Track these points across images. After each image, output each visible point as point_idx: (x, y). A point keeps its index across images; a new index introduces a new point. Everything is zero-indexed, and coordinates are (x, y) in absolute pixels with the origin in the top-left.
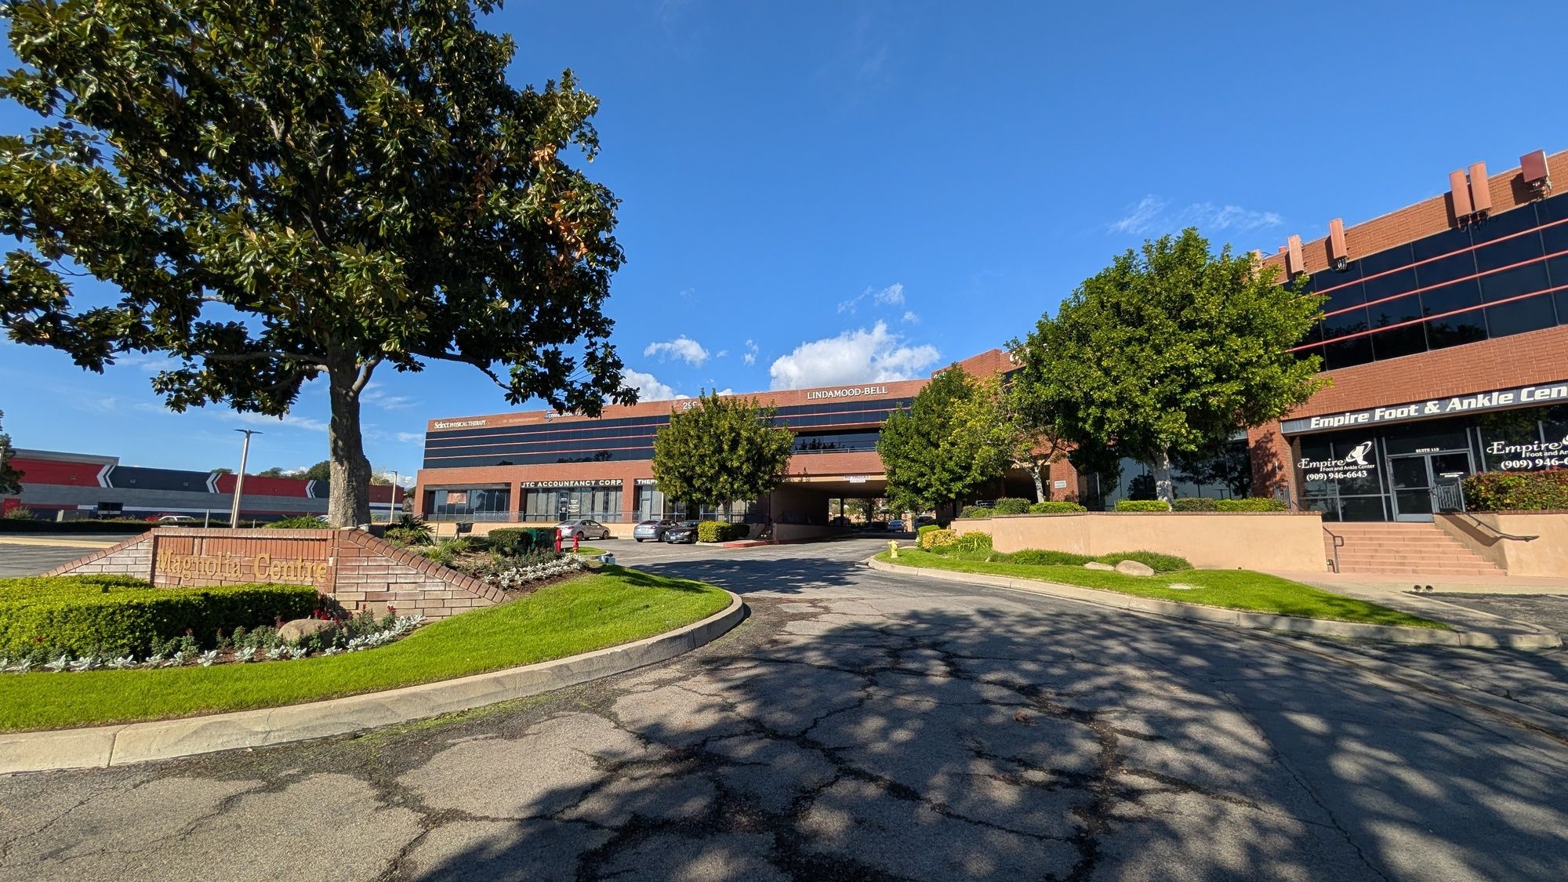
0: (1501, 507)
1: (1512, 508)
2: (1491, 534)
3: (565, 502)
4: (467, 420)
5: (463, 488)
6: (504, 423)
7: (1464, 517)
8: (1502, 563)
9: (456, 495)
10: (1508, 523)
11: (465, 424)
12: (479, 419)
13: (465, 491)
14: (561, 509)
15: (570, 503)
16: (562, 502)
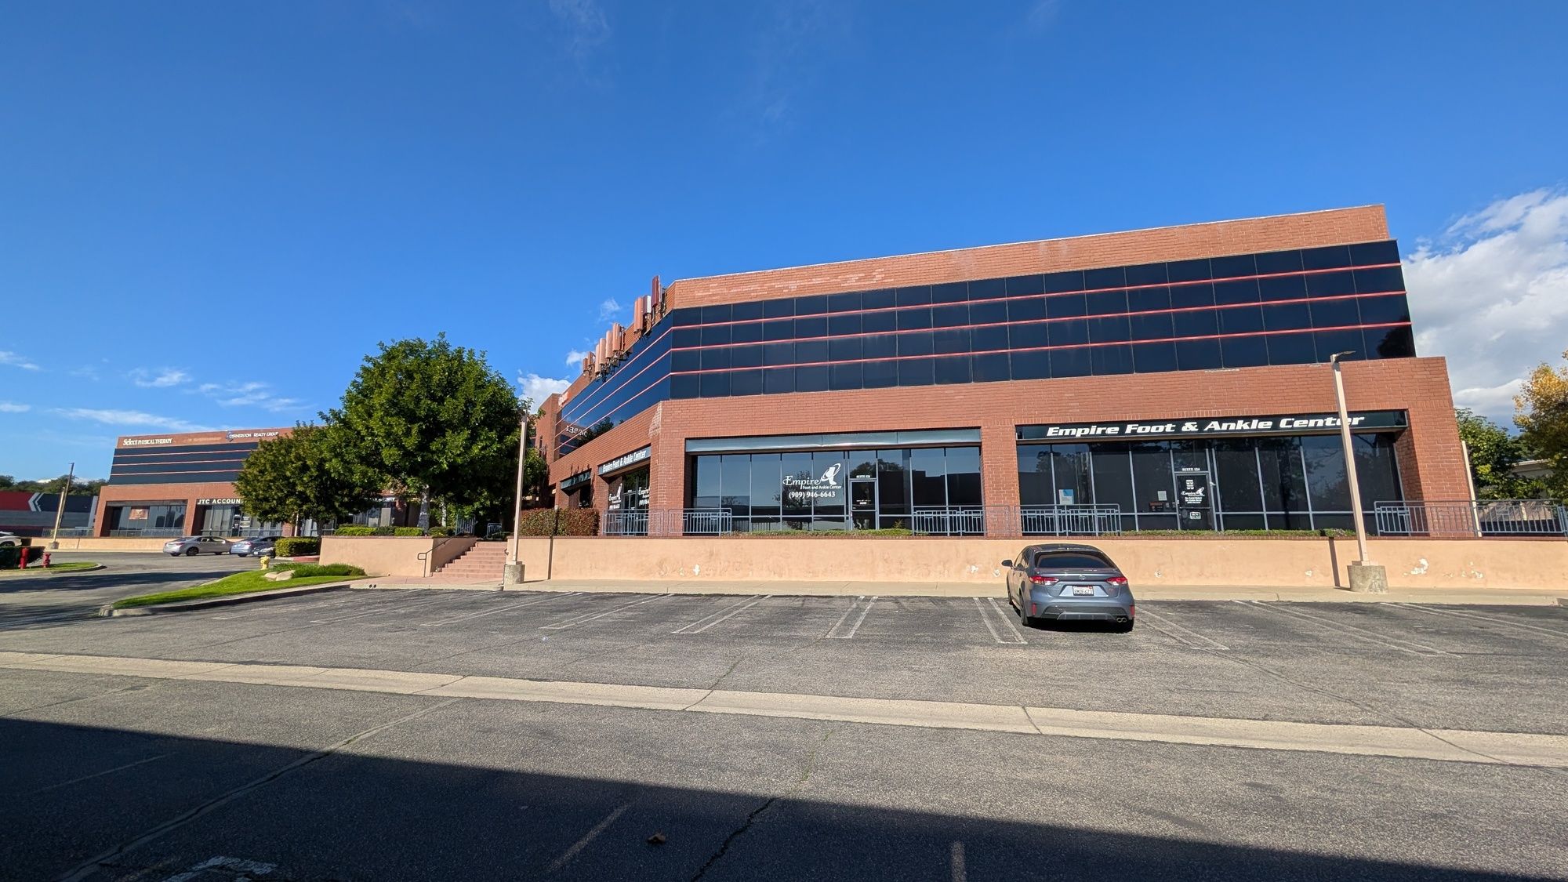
3: (238, 519)
4: (154, 438)
5: (146, 504)
6: (190, 442)
9: (138, 511)
11: (152, 442)
12: (166, 437)
13: (148, 508)
14: (234, 526)
15: (243, 520)
16: (235, 519)
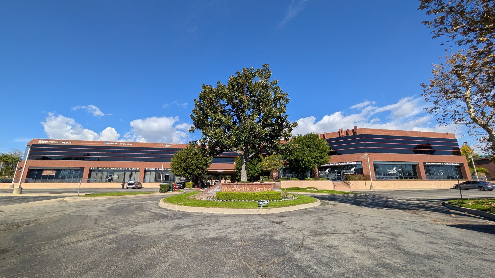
0: (349, 180)
1: (351, 180)
2: (349, 183)
3: (111, 175)
6: (82, 144)
7: (345, 181)
8: (350, 188)
10: (351, 182)
14: (109, 178)
15: (114, 176)
16: (109, 175)
